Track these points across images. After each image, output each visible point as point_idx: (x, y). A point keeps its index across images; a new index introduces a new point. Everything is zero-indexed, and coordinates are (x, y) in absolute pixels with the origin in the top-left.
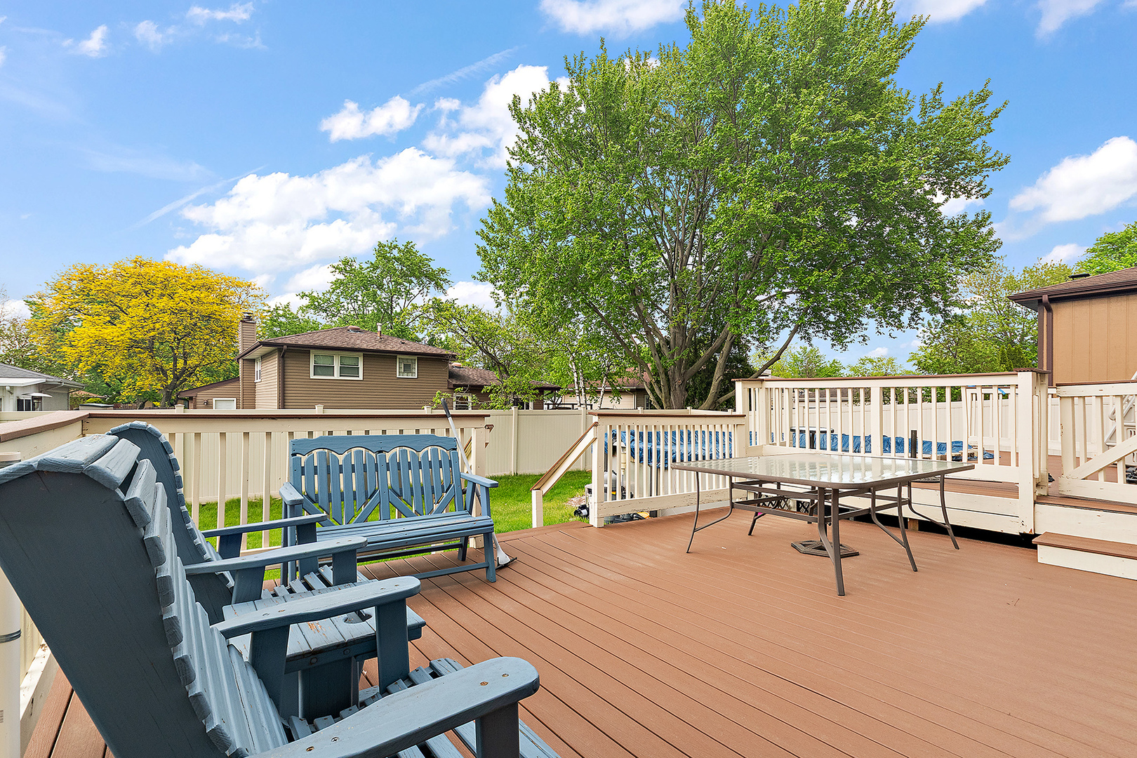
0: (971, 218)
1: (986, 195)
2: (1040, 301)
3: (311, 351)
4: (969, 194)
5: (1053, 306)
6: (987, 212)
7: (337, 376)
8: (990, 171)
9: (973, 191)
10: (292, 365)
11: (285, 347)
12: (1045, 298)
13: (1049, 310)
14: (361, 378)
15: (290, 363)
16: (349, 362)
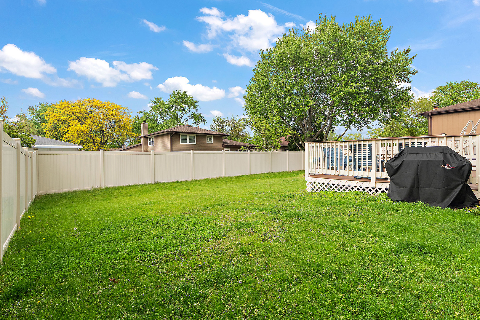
0: (405, 88)
1: (411, 82)
2: (428, 115)
3: (180, 134)
4: (405, 82)
5: (432, 117)
6: (410, 87)
7: (188, 143)
8: (412, 75)
9: (407, 81)
10: (174, 139)
11: (174, 132)
12: (430, 114)
13: (431, 118)
14: (195, 143)
15: (174, 138)
16: (192, 138)
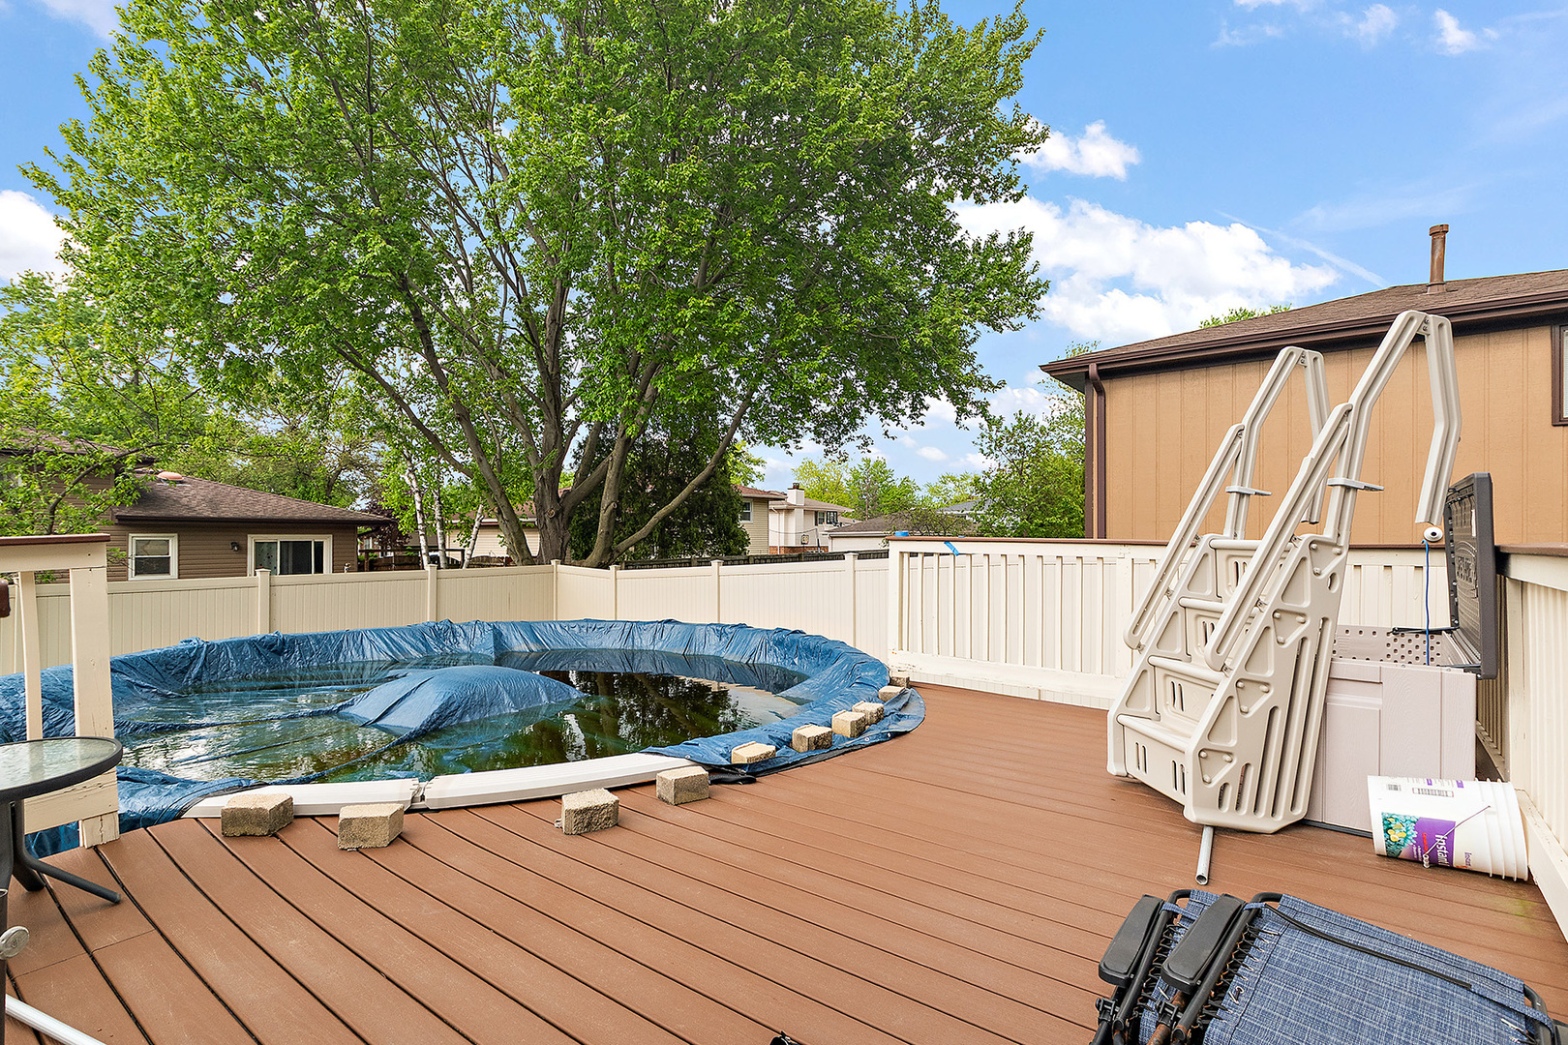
2: (1087, 375)
5: (1106, 385)
12: (1093, 369)
13: (1101, 392)
